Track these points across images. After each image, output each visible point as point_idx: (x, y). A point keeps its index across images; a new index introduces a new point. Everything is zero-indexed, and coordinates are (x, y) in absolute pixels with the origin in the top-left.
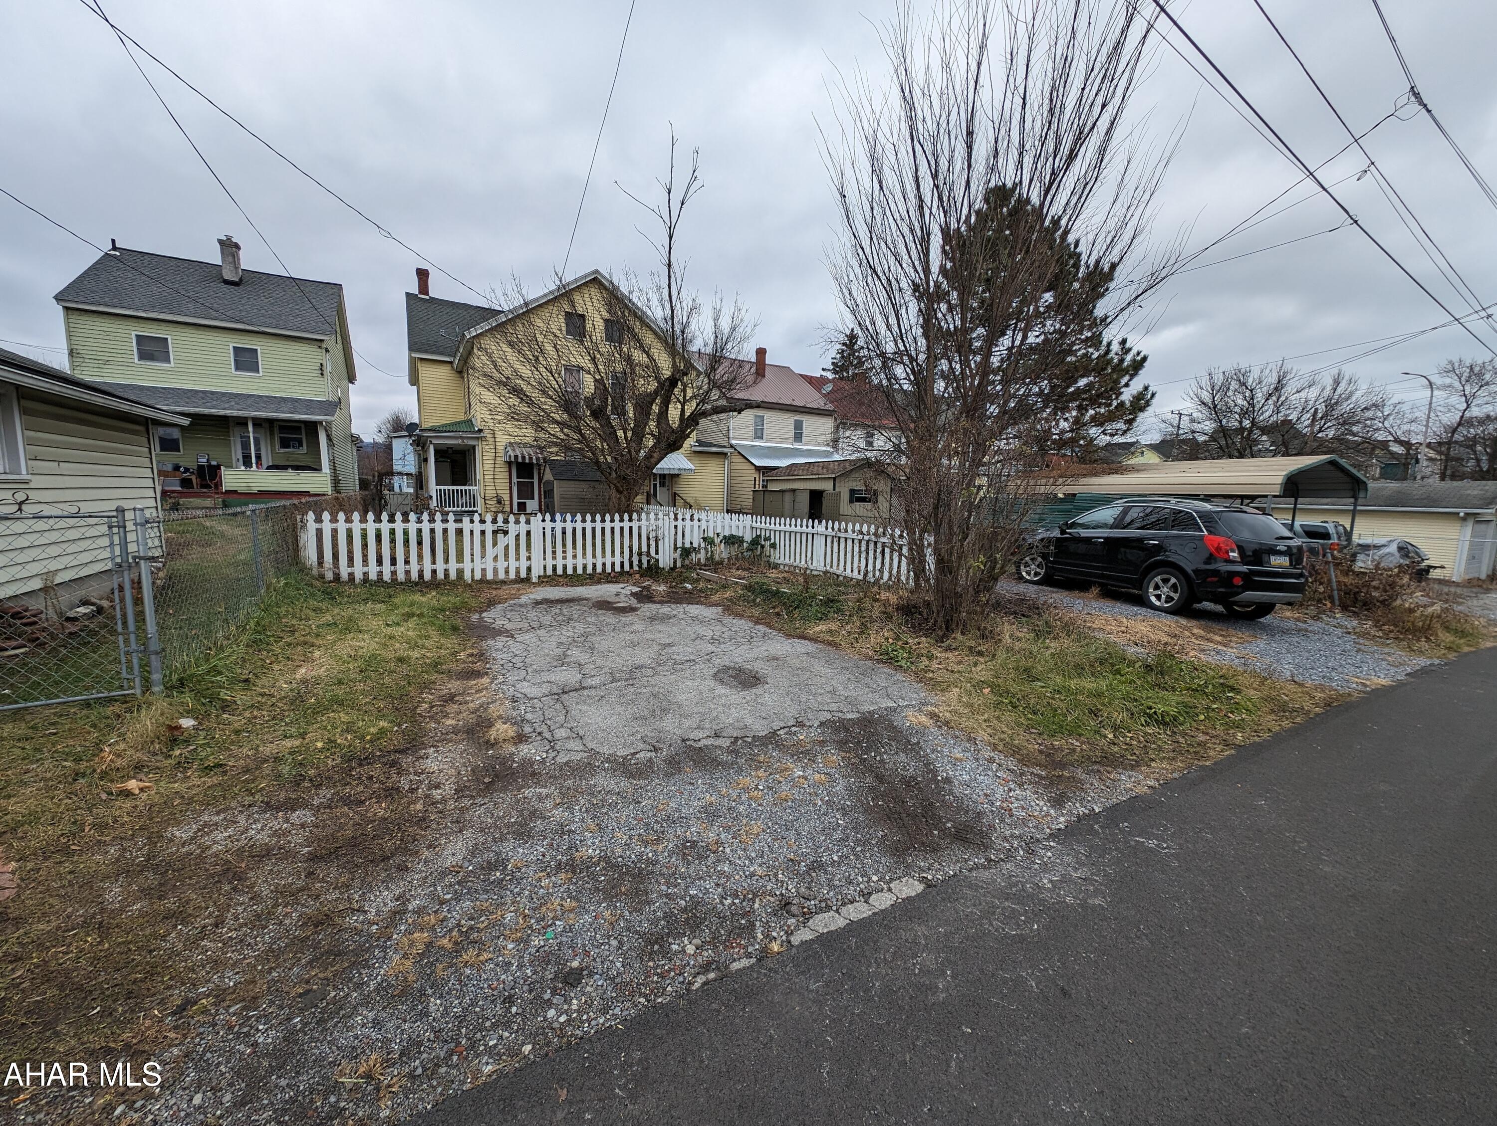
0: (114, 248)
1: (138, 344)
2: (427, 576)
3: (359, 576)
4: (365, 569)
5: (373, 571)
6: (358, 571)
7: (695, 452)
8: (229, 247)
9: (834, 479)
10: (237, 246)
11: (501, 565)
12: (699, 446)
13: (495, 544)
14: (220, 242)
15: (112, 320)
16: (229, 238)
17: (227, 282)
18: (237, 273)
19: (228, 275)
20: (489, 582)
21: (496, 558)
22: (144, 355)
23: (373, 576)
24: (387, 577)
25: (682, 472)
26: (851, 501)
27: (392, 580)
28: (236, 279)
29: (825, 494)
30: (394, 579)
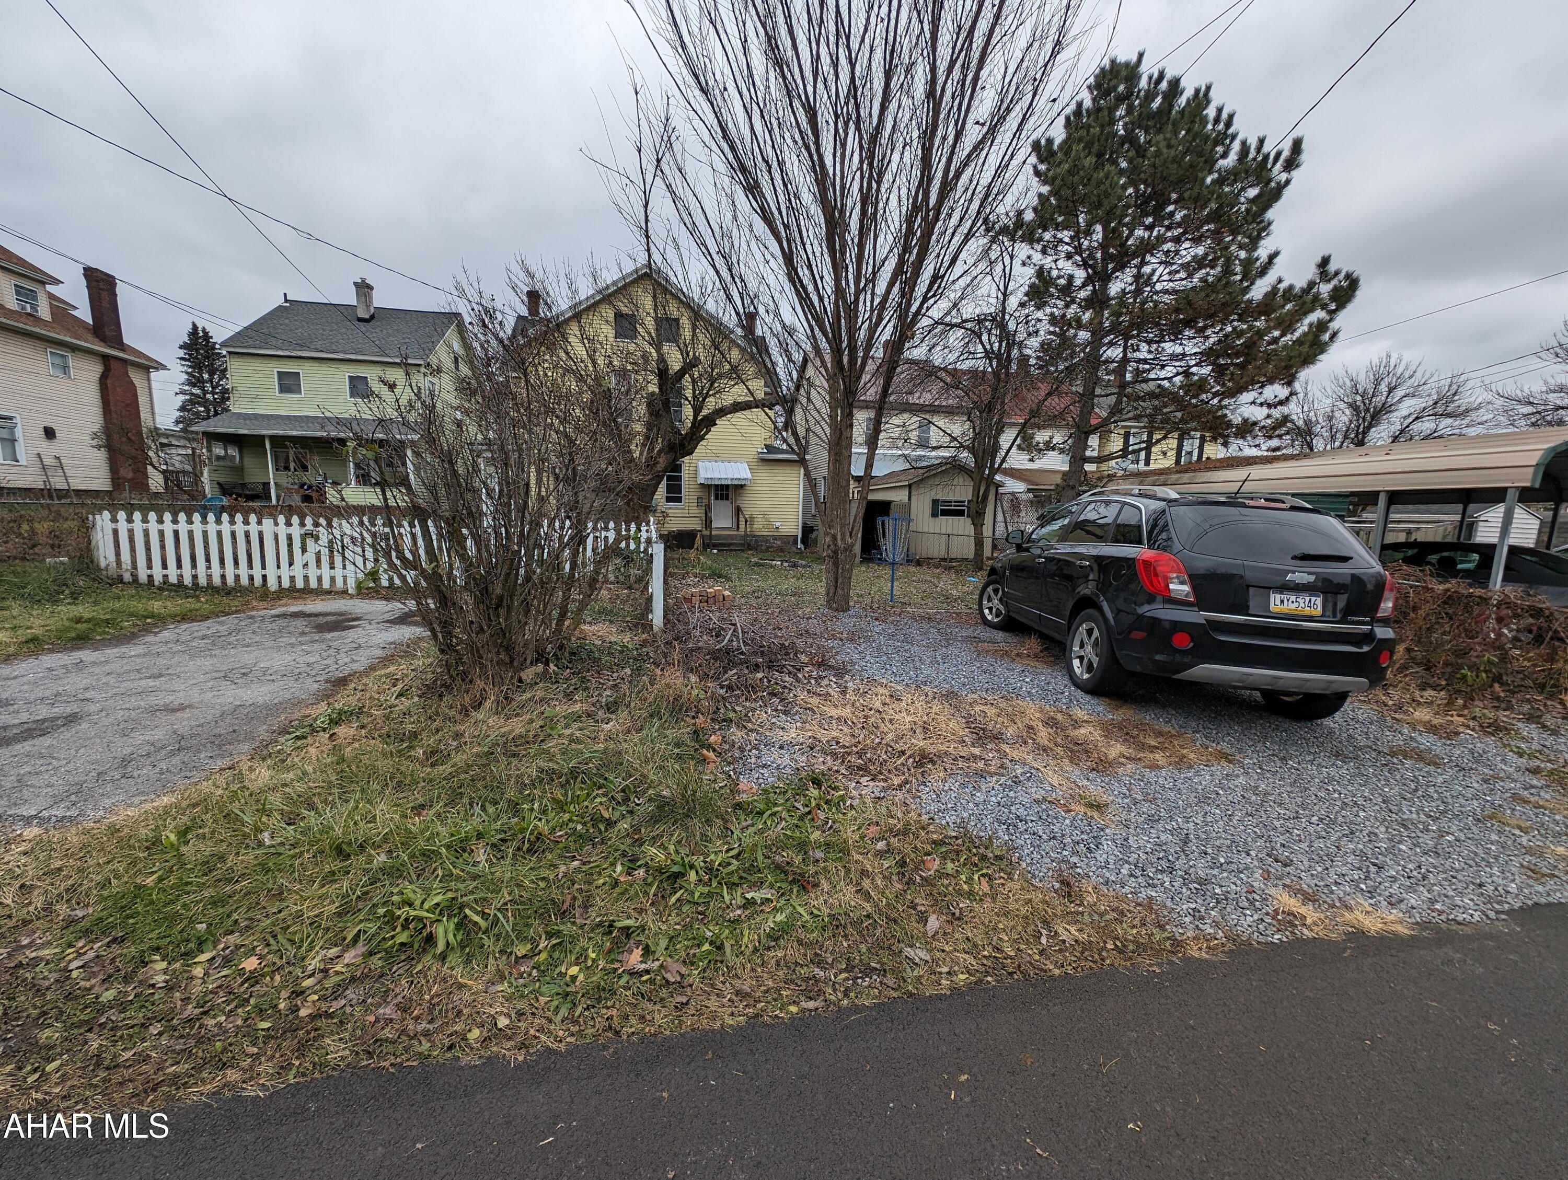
0: (286, 301)
1: (279, 379)
2: (230, 581)
3: (158, 579)
4: (165, 572)
5: (172, 573)
6: (158, 573)
7: (764, 460)
8: (363, 288)
9: (910, 486)
10: (370, 288)
11: (313, 573)
12: (769, 453)
13: (304, 550)
14: (356, 284)
15: (259, 360)
16: (363, 280)
17: (361, 320)
18: (368, 310)
19: (362, 314)
20: (299, 590)
21: (306, 565)
22: (284, 389)
23: (173, 579)
24: (188, 581)
25: (748, 483)
26: (934, 515)
27: (194, 584)
28: (367, 316)
29: (892, 506)
30: (196, 585)
